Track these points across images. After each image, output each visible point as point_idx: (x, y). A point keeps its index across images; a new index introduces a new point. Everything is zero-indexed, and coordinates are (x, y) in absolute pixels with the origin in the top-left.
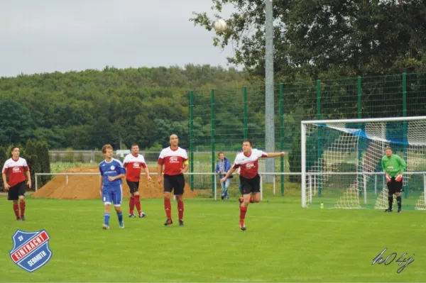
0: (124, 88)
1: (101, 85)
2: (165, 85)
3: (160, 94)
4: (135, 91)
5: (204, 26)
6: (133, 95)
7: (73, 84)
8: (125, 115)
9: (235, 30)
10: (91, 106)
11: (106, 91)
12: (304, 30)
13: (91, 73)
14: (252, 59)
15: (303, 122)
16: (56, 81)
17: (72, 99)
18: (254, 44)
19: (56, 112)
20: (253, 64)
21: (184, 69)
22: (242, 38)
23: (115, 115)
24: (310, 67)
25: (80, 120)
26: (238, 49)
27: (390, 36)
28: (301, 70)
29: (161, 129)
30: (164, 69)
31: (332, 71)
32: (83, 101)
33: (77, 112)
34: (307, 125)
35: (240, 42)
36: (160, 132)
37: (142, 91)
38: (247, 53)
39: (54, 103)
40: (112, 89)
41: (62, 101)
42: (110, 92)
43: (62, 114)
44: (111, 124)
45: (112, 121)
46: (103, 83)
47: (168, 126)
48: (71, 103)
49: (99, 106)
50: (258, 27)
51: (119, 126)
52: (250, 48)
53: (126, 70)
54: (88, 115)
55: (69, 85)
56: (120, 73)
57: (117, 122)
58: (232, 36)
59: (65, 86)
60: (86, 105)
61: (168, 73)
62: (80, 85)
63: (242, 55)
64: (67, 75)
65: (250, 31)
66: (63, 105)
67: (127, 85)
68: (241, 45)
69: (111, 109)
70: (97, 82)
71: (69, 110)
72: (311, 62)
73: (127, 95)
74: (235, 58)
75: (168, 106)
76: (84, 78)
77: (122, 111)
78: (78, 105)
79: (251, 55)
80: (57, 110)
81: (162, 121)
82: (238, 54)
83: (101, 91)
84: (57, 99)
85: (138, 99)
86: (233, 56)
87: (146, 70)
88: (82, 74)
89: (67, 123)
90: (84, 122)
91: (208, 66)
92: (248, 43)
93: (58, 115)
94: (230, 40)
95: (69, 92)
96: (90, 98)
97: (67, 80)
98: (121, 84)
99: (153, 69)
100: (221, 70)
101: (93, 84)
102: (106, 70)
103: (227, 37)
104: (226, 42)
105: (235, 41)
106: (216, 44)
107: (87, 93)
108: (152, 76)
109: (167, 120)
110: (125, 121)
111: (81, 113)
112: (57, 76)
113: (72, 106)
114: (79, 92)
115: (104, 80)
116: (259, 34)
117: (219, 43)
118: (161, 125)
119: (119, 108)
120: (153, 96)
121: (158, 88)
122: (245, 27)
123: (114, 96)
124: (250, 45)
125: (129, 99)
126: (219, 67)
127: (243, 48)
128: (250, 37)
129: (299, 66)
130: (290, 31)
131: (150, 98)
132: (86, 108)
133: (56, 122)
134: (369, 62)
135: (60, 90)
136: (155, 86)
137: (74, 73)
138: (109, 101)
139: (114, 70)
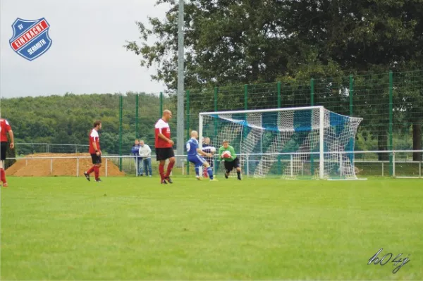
0: (79, 109)
1: (62, 107)
2: (111, 107)
3: (107, 114)
4: (88, 111)
5: (134, 52)
6: (86, 114)
7: (42, 105)
8: (80, 129)
9: (157, 54)
10: (54, 122)
11: (66, 111)
12: (209, 56)
13: (55, 97)
14: (170, 76)
15: (200, 113)
16: (28, 103)
17: (40, 117)
18: (171, 65)
19: (27, 127)
20: (171, 80)
21: (125, 95)
22: (162, 61)
23: (72, 129)
24: (213, 83)
25: (46, 133)
26: (159, 69)
27: (272, 60)
28: (206, 85)
29: (107, 140)
30: (110, 96)
31: (229, 86)
32: (48, 119)
33: (44, 127)
34: (204, 116)
35: (161, 64)
36: (106, 142)
37: (93, 111)
38: (166, 72)
39: (27, 119)
40: (70, 109)
41: (32, 118)
42: (69, 112)
43: (32, 129)
44: (68, 136)
45: (70, 134)
46: (64, 105)
47: (113, 138)
48: (39, 120)
49: (60, 123)
50: (175, 53)
51: (75, 138)
52: (169, 69)
53: (81, 96)
54: (52, 129)
55: (37, 106)
56: (77, 98)
57: (74, 135)
58: (154, 59)
59: (35, 107)
60: (51, 122)
61: (113, 98)
62: (47, 106)
63: (162, 74)
64: (37, 99)
65: (169, 55)
66: (33, 121)
67: (82, 107)
68: (162, 66)
69: (69, 126)
70: (59, 104)
71: (37, 126)
72: (214, 80)
73: (82, 114)
74: (157, 76)
75: (112, 123)
76: (50, 101)
77: (78, 126)
78: (44, 121)
79: (169, 74)
80: (28, 125)
81: (108, 135)
82: (159, 73)
83: (62, 111)
84: (29, 117)
85: (90, 117)
86: (156, 74)
87: (96, 95)
88: (48, 98)
89: (36, 135)
90: (49, 134)
91: (144, 93)
92: (167, 65)
93: (29, 128)
94: (153, 62)
95: (38, 111)
96: (54, 116)
97: (37, 103)
98: (78, 105)
99: (102, 95)
100: (154, 96)
101: (56, 106)
102: (66, 95)
103: (151, 59)
104: (150, 64)
105: (157, 63)
106: (142, 65)
107: (51, 113)
108: (101, 99)
109: (112, 134)
110: (80, 134)
111: (46, 127)
112: (30, 100)
113: (39, 122)
114: (46, 112)
115: (64, 103)
116: (176, 58)
117: (145, 64)
118: (107, 138)
119: (76, 124)
120: (102, 115)
121: (105, 110)
122: (165, 52)
123: (72, 115)
124: (168, 66)
125: (83, 117)
126: (152, 94)
127: (163, 68)
128: (168, 60)
129: (205, 82)
130: (198, 56)
131: (99, 116)
132: (50, 124)
133: (27, 134)
134: (256, 79)
135: (31, 110)
136: (103, 108)
137: (42, 97)
138: (68, 119)
139: (72, 96)
